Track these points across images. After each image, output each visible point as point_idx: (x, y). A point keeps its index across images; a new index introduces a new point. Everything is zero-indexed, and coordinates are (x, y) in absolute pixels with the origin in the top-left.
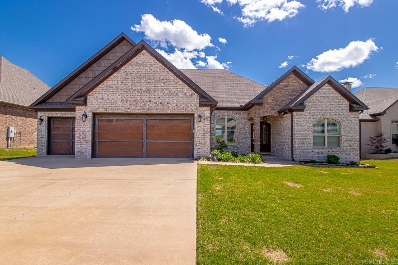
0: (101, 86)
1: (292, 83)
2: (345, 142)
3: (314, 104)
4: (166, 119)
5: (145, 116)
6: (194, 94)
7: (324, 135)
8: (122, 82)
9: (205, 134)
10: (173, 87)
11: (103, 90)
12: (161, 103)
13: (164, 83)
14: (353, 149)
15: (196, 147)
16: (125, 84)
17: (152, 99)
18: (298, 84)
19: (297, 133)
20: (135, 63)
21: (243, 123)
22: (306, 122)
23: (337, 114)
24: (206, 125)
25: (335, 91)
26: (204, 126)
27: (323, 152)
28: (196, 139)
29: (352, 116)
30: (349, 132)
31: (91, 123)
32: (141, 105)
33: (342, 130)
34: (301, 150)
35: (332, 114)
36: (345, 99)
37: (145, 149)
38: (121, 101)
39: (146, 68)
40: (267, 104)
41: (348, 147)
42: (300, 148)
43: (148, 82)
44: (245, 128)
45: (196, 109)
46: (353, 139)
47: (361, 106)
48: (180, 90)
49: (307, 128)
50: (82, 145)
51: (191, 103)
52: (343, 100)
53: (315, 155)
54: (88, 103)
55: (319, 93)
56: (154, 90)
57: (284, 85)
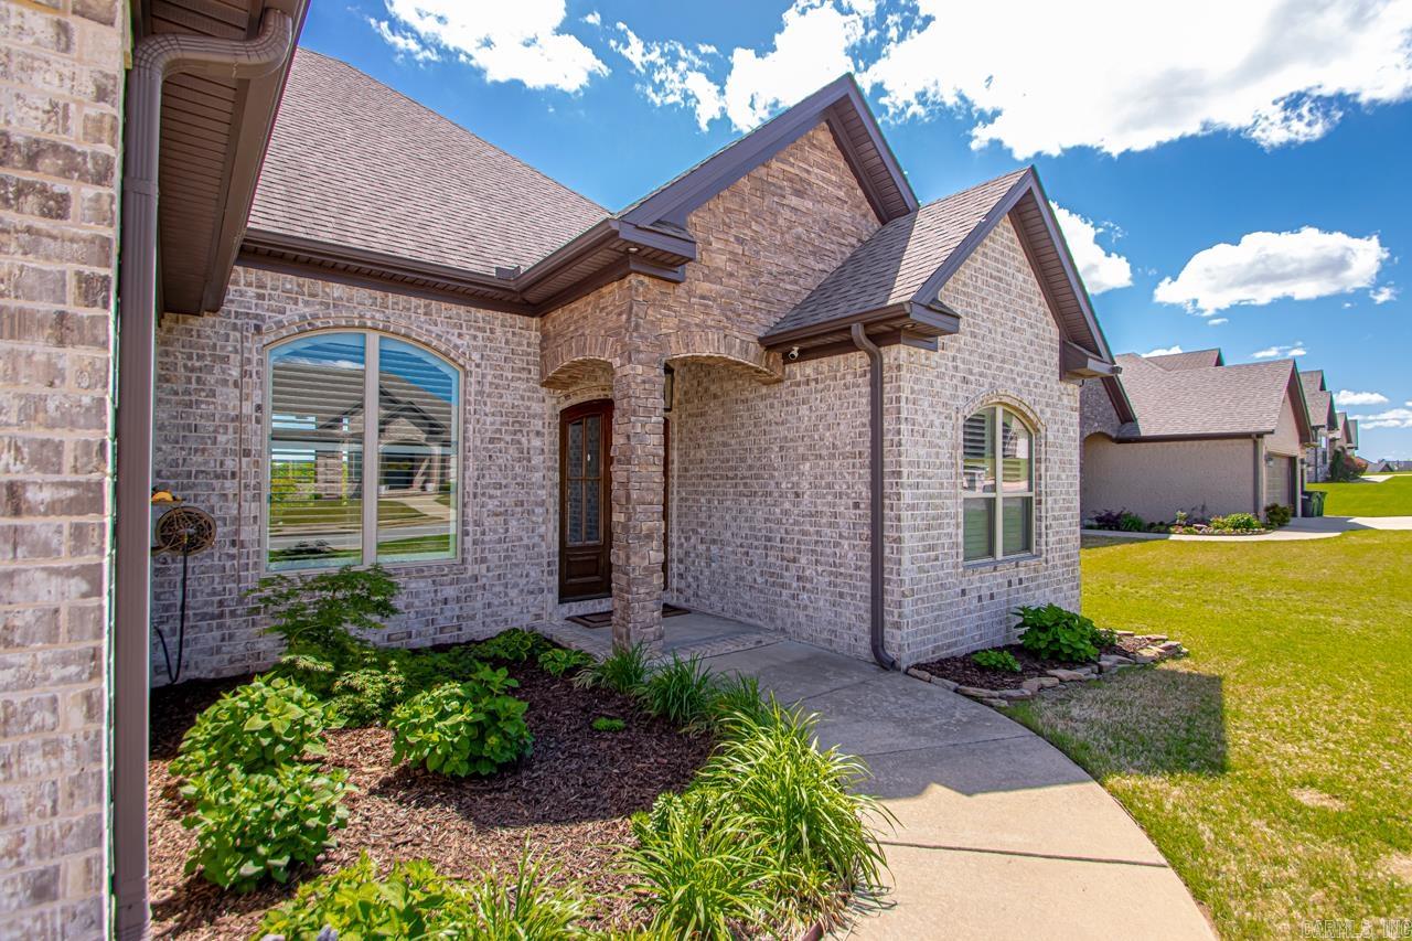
1: (823, 179)
2: (1050, 526)
7: (992, 495)
18: (846, 194)
19: (911, 486)
21: (508, 399)
22: (941, 419)
23: (1032, 383)
25: (1026, 260)
27: (994, 591)
29: (1066, 401)
33: (1043, 468)
34: (925, 590)
36: (1051, 315)
41: (1056, 550)
42: (921, 581)
44: (524, 440)
47: (1099, 355)
49: (945, 455)
52: (1045, 314)
53: (970, 613)
55: (983, 254)
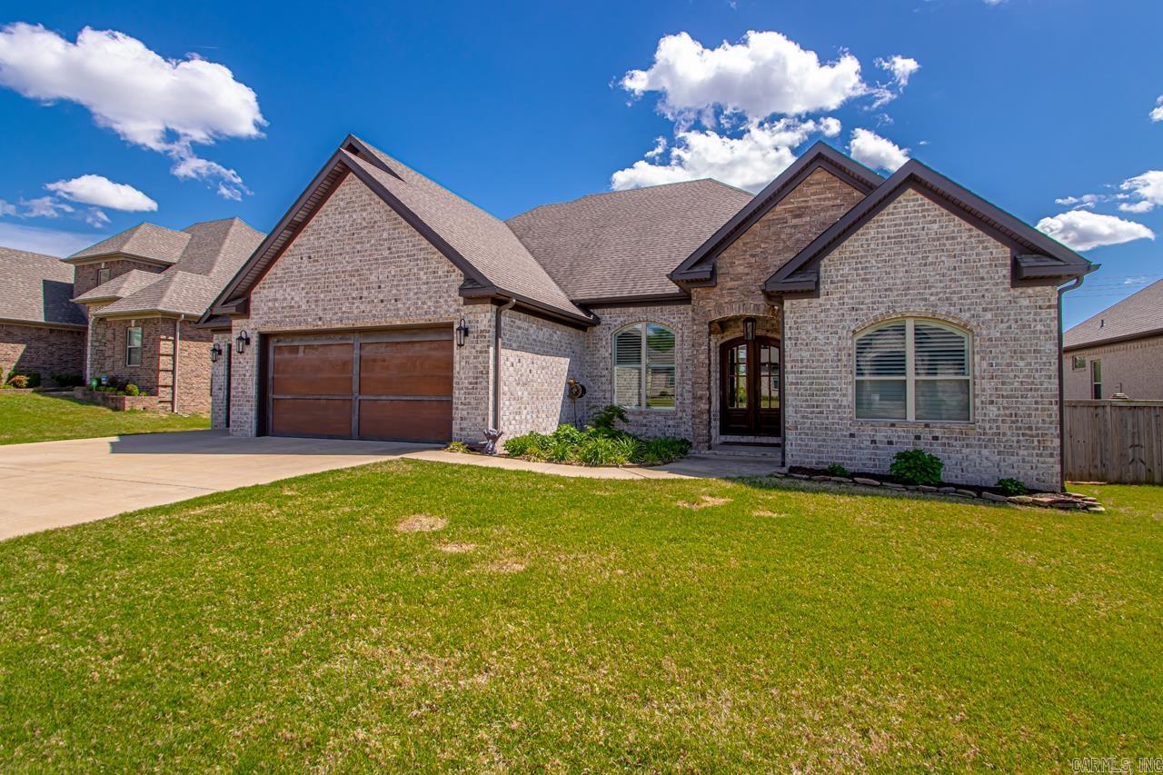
0: (273, 270)
1: (819, 200)
2: (992, 402)
3: (857, 269)
4: (399, 340)
5: (357, 335)
6: (454, 271)
7: (903, 378)
8: (310, 258)
9: (477, 378)
10: (408, 256)
11: (276, 278)
12: (382, 301)
13: (389, 249)
14: (1027, 432)
15: (457, 414)
16: (314, 261)
17: (365, 293)
18: (844, 199)
19: (794, 373)
20: (333, 208)
22: (826, 335)
23: (955, 298)
24: (481, 352)
25: (945, 211)
26: (475, 358)
27: (895, 440)
28: (457, 392)
29: (1025, 302)
30: (1009, 365)
31: (256, 357)
32: (344, 309)
33: (977, 358)
34: (809, 429)
35: (932, 298)
36: (992, 240)
37: (357, 417)
38: (308, 302)
39: (354, 217)
40: (732, 280)
41: (1003, 421)
42: (804, 423)
43: (358, 252)
45: (458, 311)
46: (1030, 394)
47: (1058, 260)
48: (421, 263)
49: (830, 354)
50: (241, 405)
51: (446, 295)
52: (982, 242)
53: (860, 448)
54: (252, 312)
55: (878, 227)
56: (369, 269)
57: (791, 212)
